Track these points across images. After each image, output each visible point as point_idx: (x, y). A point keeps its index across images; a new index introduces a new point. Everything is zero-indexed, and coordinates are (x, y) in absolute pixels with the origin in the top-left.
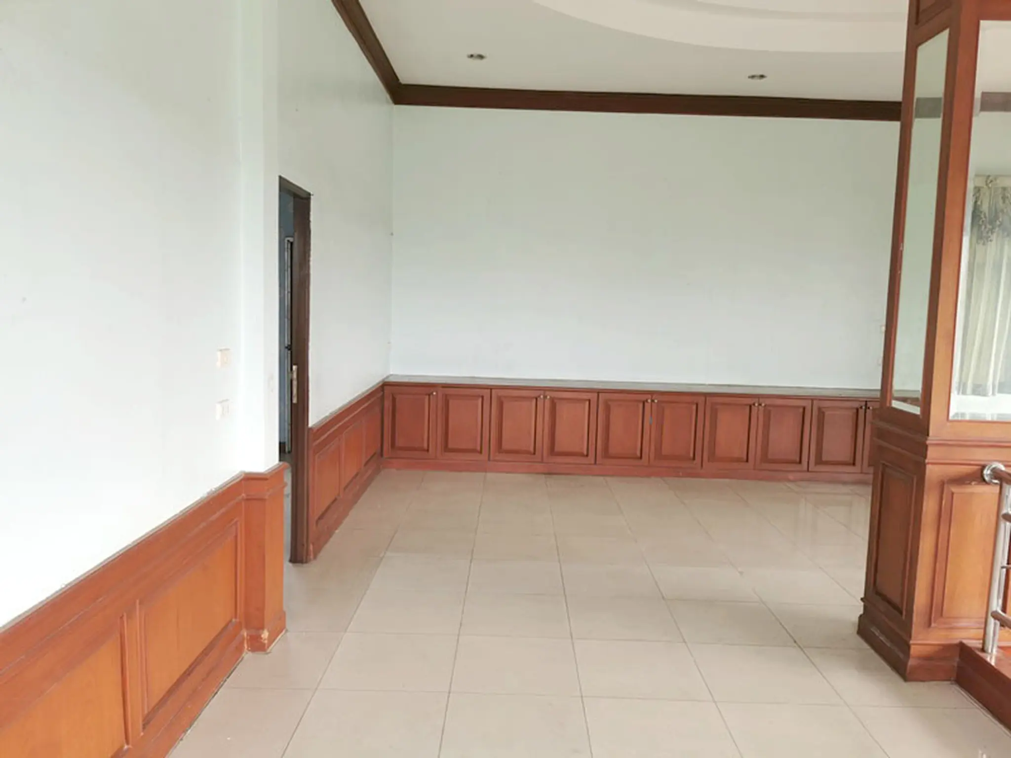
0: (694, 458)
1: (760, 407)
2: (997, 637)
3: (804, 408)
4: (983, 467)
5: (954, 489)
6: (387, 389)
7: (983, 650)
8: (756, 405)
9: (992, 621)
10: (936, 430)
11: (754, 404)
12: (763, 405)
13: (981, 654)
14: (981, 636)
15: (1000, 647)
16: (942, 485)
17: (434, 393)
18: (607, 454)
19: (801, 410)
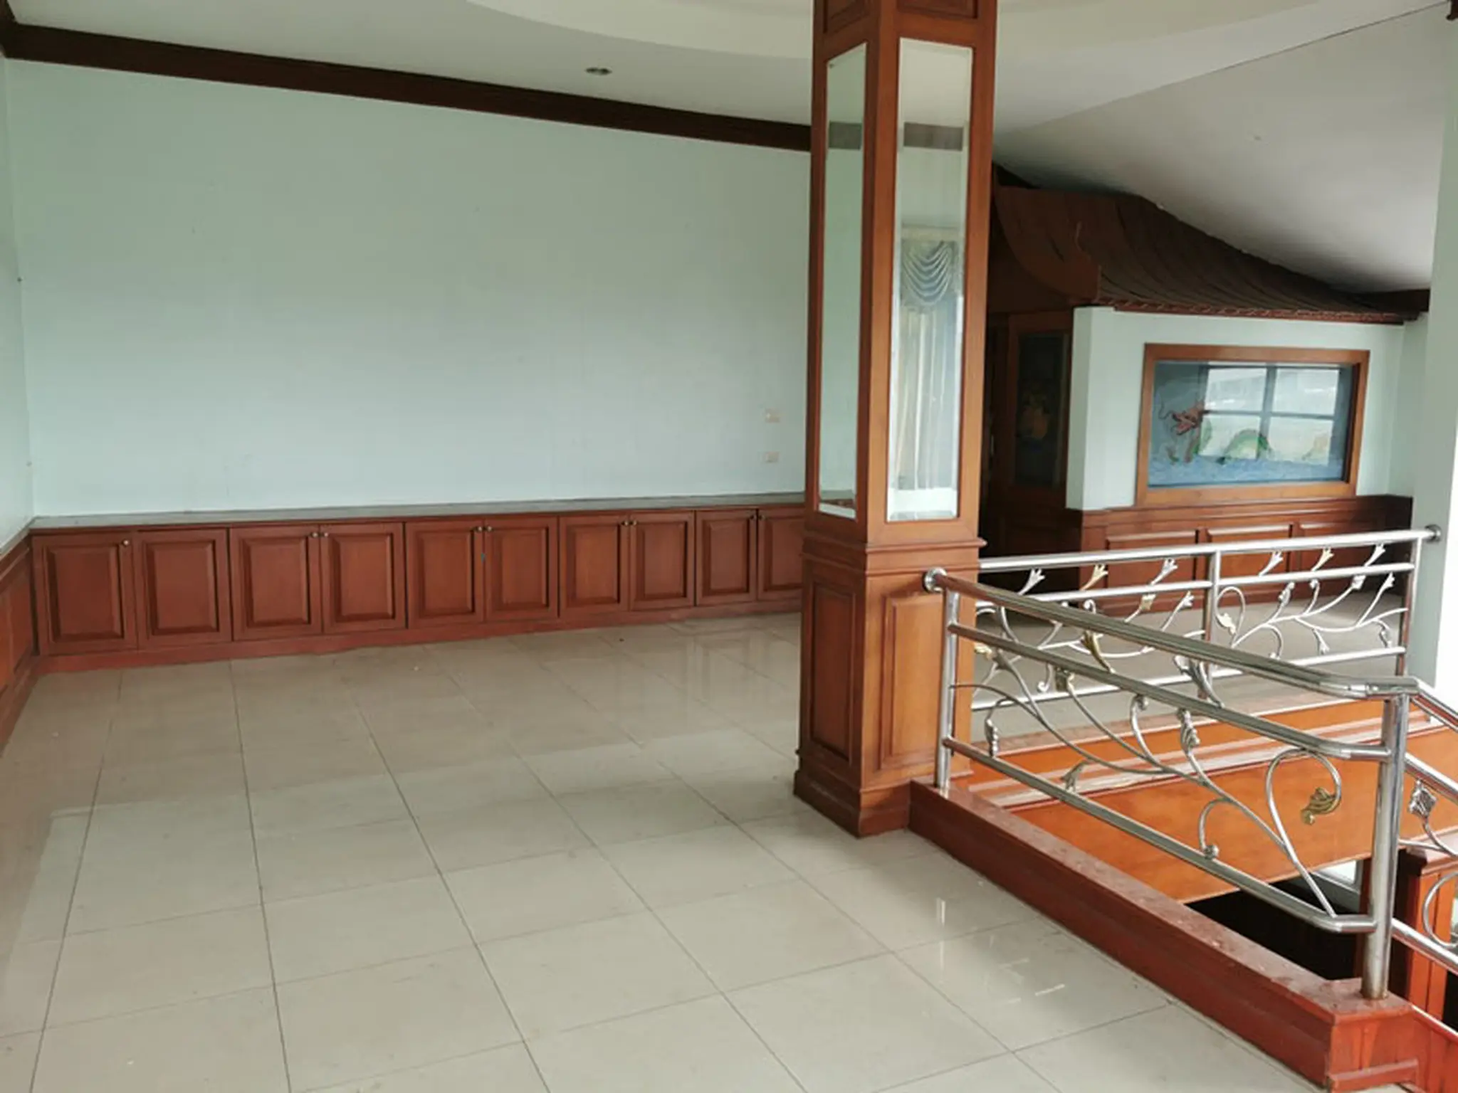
0: (547, 605)
1: (632, 527)
2: (949, 767)
3: (686, 524)
4: (924, 574)
5: (897, 603)
6: (37, 543)
7: (936, 785)
8: (626, 523)
9: (942, 749)
10: (875, 536)
11: (623, 524)
12: (635, 523)
13: (935, 790)
14: (932, 770)
15: (952, 779)
16: (884, 599)
17: (126, 542)
18: (422, 611)
19: (682, 526)
